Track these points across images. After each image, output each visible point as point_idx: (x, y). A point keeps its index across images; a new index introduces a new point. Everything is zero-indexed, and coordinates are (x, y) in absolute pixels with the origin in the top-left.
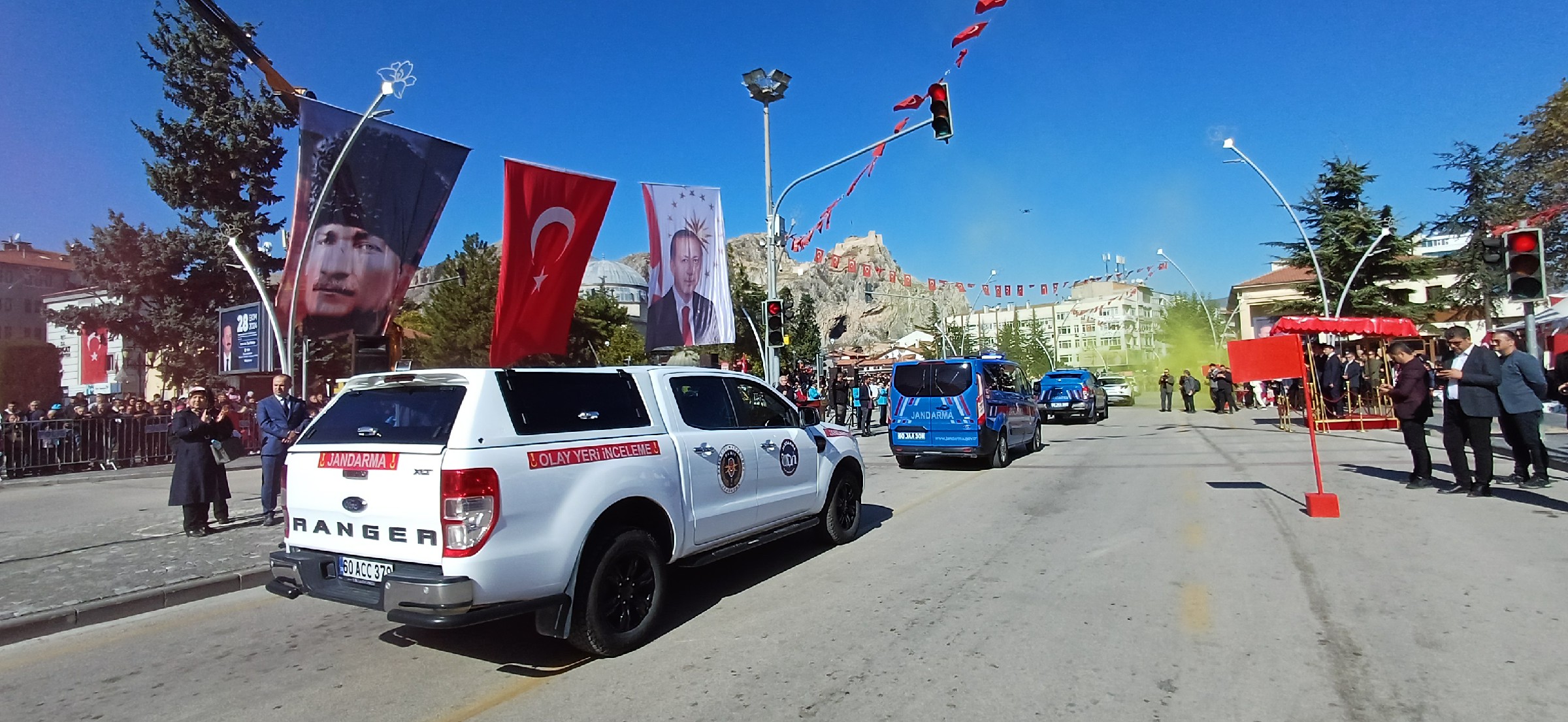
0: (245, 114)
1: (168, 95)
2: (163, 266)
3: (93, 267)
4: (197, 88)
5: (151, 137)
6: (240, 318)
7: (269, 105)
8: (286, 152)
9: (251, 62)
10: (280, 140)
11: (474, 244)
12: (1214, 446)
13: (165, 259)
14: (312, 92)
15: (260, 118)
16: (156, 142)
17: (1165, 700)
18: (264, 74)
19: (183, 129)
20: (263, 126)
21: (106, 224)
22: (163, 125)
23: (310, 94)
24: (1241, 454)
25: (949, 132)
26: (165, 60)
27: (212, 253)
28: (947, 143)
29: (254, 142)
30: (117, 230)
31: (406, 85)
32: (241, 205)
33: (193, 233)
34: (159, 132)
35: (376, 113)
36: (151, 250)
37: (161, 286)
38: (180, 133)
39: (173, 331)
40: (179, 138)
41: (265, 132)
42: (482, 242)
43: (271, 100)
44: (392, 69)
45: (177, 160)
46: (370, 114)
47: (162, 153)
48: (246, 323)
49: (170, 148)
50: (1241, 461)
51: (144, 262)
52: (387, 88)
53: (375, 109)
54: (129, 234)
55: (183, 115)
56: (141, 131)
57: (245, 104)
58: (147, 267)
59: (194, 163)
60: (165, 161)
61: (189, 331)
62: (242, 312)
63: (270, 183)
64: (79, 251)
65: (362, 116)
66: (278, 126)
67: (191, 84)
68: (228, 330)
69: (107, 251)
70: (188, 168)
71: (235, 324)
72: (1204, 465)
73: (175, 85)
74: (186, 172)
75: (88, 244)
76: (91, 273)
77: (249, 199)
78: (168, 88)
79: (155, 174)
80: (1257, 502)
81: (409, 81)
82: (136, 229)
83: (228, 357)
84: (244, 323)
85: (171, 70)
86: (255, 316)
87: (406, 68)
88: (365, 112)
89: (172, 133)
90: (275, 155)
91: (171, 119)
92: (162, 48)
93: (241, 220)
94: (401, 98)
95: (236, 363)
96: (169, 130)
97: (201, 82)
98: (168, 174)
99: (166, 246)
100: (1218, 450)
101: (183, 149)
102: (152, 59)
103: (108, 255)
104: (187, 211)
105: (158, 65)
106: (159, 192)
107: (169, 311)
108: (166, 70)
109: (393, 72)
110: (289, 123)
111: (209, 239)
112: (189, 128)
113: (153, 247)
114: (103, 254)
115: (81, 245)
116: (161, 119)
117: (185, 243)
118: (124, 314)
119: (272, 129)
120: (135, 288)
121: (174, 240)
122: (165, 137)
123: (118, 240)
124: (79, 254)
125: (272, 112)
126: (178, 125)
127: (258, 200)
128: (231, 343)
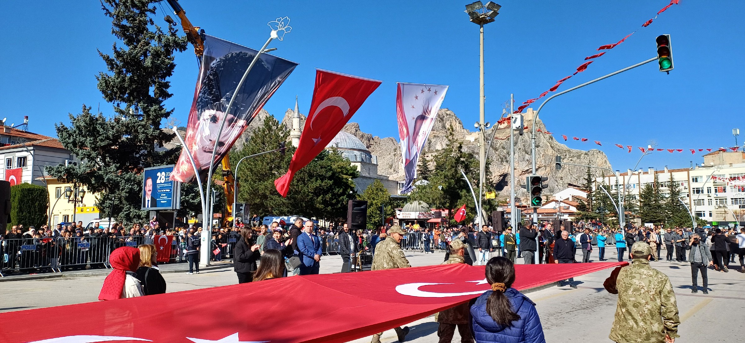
1: (114, 32)
2: (110, 140)
5: (107, 59)
6: (159, 174)
9: (176, 13)
10: (174, 59)
16: (110, 62)
19: (126, 55)
20: (168, 50)
22: (116, 52)
26: (112, 10)
27: (136, 131)
28: (668, 74)
30: (87, 117)
31: (285, 33)
34: (113, 56)
35: (267, 50)
36: (104, 130)
37: (105, 151)
38: (125, 57)
39: (115, 181)
40: (123, 60)
44: (276, 22)
45: (119, 73)
46: (263, 51)
47: (112, 69)
48: (163, 177)
49: (117, 66)
51: (100, 138)
52: (274, 34)
53: (266, 47)
54: (93, 120)
56: (102, 55)
57: (159, 37)
58: (102, 140)
59: (129, 75)
60: (112, 75)
61: (123, 181)
62: (160, 171)
63: (167, 85)
64: (61, 130)
65: (258, 52)
66: (176, 50)
68: (149, 182)
70: (126, 78)
71: (155, 179)
73: (118, 25)
74: (124, 81)
75: (68, 125)
77: (154, 96)
78: (114, 27)
79: (106, 82)
81: (287, 30)
82: (97, 116)
83: (148, 198)
84: (161, 178)
85: (118, 16)
87: (286, 21)
88: (260, 49)
89: (120, 57)
90: (170, 68)
93: (155, 110)
94: (282, 40)
95: (154, 203)
96: (119, 55)
98: (115, 82)
99: (113, 127)
101: (124, 66)
102: (107, 10)
105: (110, 13)
106: (104, 92)
107: (113, 167)
108: (115, 17)
109: (277, 24)
110: (183, 47)
111: (135, 123)
112: (130, 54)
113: (105, 128)
114: (77, 132)
115: (63, 126)
116: (115, 48)
117: (122, 125)
118: (88, 171)
119: (172, 52)
120: (94, 154)
121: (118, 123)
122: (115, 59)
123: (87, 124)
124: (62, 131)
125: (175, 42)
126: (124, 52)
127: (160, 96)
128: (151, 188)
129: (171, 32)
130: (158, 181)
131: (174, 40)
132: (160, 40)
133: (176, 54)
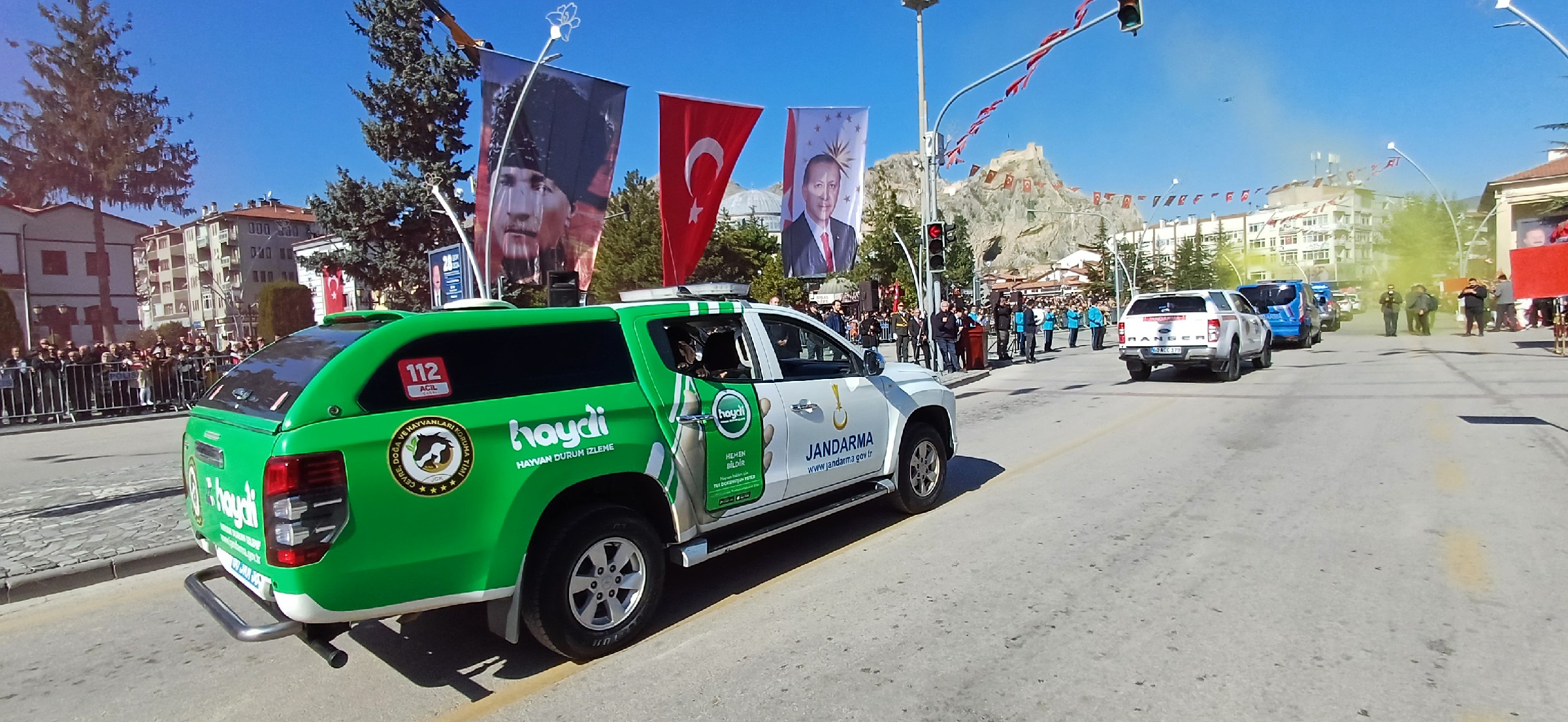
0: (436, 70)
1: (373, 58)
2: (382, 214)
3: (330, 218)
4: (396, 49)
5: (363, 98)
6: (445, 258)
7: (455, 59)
8: (470, 103)
9: (438, 20)
10: (465, 92)
11: (635, 181)
12: (1462, 374)
13: (383, 208)
14: (489, 43)
15: (447, 73)
16: (368, 103)
17: (1440, 663)
18: (449, 29)
19: (387, 88)
20: (451, 79)
21: (337, 180)
22: (372, 85)
23: (488, 45)
24: (1501, 383)
25: (1138, 21)
26: (368, 25)
27: (419, 201)
28: (1135, 35)
29: (444, 96)
30: (344, 184)
31: (572, 27)
32: (439, 156)
33: (403, 183)
34: (370, 93)
35: (547, 58)
36: (372, 200)
37: (380, 232)
38: (386, 92)
39: (394, 271)
40: (385, 97)
41: (453, 85)
42: (641, 177)
43: (455, 55)
44: (558, 12)
45: (385, 118)
46: (542, 60)
47: (373, 113)
48: (450, 263)
49: (379, 107)
50: (1504, 391)
51: (367, 212)
52: (555, 32)
53: (545, 55)
54: (354, 188)
55: (386, 76)
56: (355, 93)
57: (435, 60)
58: (369, 216)
59: (398, 119)
60: (375, 120)
61: (406, 271)
62: (445, 253)
63: (460, 134)
64: (318, 204)
65: (534, 64)
66: (463, 79)
67: (391, 46)
68: (436, 268)
69: (339, 203)
70: (394, 125)
71: (441, 265)
72: (1452, 397)
73: (377, 48)
74: (392, 128)
75: (325, 198)
76: (328, 223)
77: (443, 149)
78: (373, 51)
79: (369, 132)
80: (1534, 441)
81: (574, 22)
82: (359, 182)
83: (437, 293)
84: (449, 263)
85: (374, 34)
86: (457, 256)
87: (571, 10)
88: (536, 60)
89: (379, 93)
90: (462, 107)
91: (379, 81)
92: (365, 14)
93: (439, 169)
94: (568, 40)
95: (444, 299)
96: (378, 90)
97: (399, 43)
98: (379, 131)
99: (383, 196)
100: (1469, 379)
101: (389, 107)
102: (358, 26)
103: (340, 207)
104: (395, 164)
105: (363, 30)
106: (373, 148)
107: (390, 254)
108: (370, 34)
109: (559, 16)
110: (471, 75)
111: (416, 188)
112: (393, 87)
113: (373, 198)
114: (336, 206)
115: (319, 199)
116: (370, 80)
117: (397, 193)
118: (355, 258)
119: (458, 83)
120: (362, 235)
121: (389, 190)
122: (374, 97)
123: (346, 193)
124: (318, 207)
125: (457, 66)
126: (383, 85)
127: (451, 150)
128: (439, 280)
129: (452, 52)
130: (445, 269)
131: (456, 63)
132: (437, 65)
133: (464, 84)
